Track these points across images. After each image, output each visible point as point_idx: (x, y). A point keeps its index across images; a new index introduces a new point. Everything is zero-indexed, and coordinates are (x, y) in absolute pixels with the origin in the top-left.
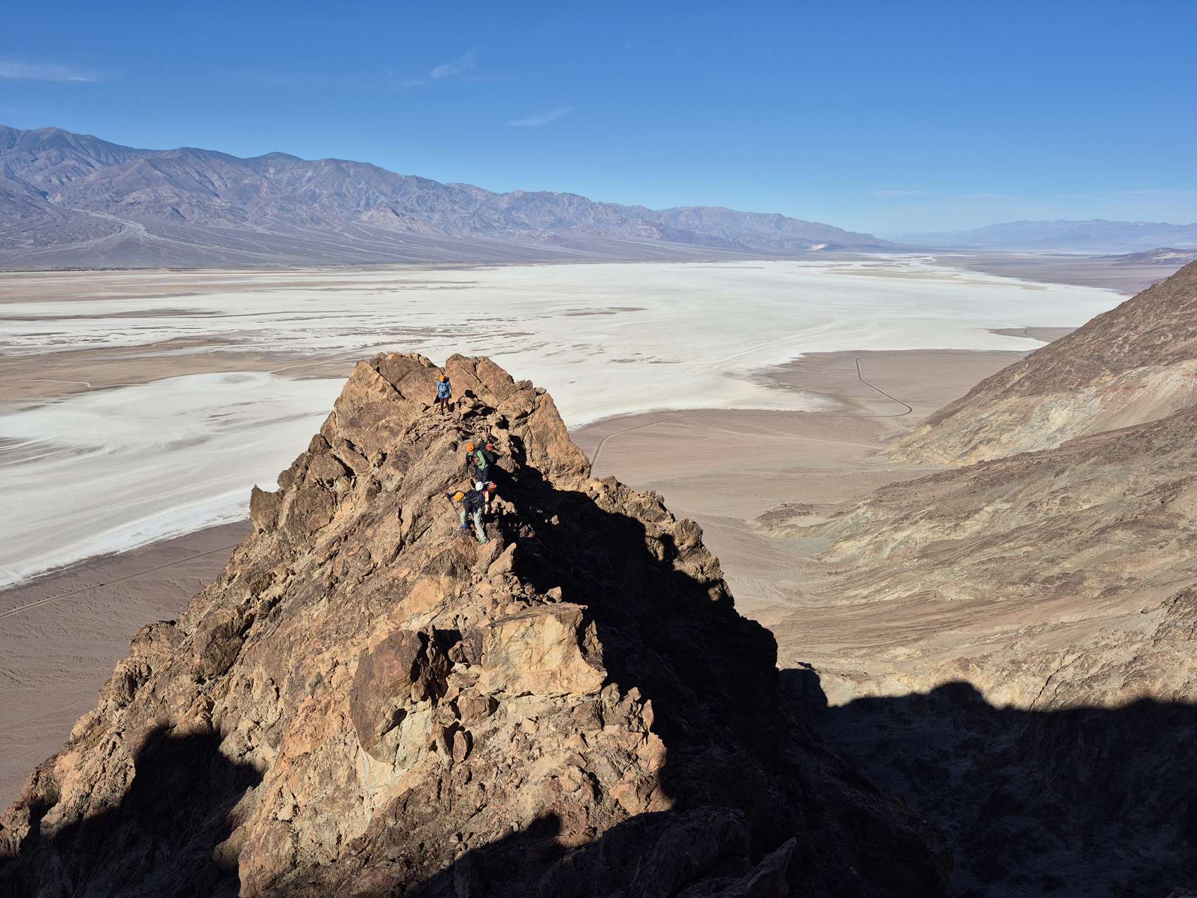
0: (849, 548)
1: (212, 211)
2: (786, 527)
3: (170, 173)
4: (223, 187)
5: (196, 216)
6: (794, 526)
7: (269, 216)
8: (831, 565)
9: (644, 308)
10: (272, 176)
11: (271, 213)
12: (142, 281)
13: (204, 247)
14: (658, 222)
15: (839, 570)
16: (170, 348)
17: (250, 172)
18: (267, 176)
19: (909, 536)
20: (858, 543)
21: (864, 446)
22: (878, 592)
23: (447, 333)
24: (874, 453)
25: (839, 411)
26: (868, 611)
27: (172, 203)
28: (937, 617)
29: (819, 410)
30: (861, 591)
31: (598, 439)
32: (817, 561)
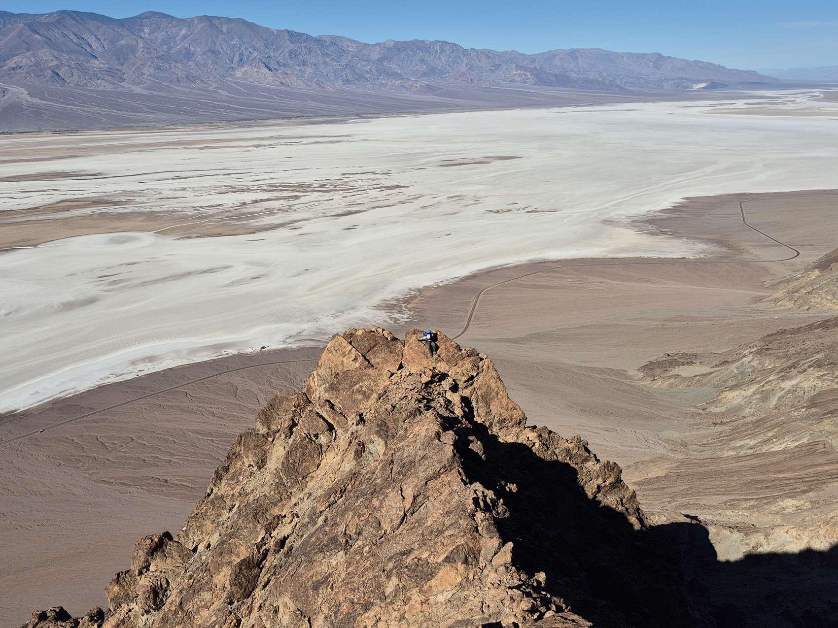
0: (734, 397)
1: (91, 73)
2: (669, 377)
3: (49, 36)
4: (100, 49)
5: (76, 78)
6: (677, 376)
7: (145, 76)
8: (716, 415)
10: (147, 36)
11: (147, 73)
12: (27, 144)
13: (85, 109)
14: (532, 67)
15: (724, 420)
17: (126, 33)
18: (142, 35)
19: (797, 385)
20: (743, 393)
21: (750, 292)
22: (765, 442)
23: (323, 188)
24: (759, 299)
25: (721, 257)
26: (755, 462)
27: (52, 66)
28: (827, 468)
29: (702, 256)
30: (748, 441)
31: (477, 292)
32: (701, 411)
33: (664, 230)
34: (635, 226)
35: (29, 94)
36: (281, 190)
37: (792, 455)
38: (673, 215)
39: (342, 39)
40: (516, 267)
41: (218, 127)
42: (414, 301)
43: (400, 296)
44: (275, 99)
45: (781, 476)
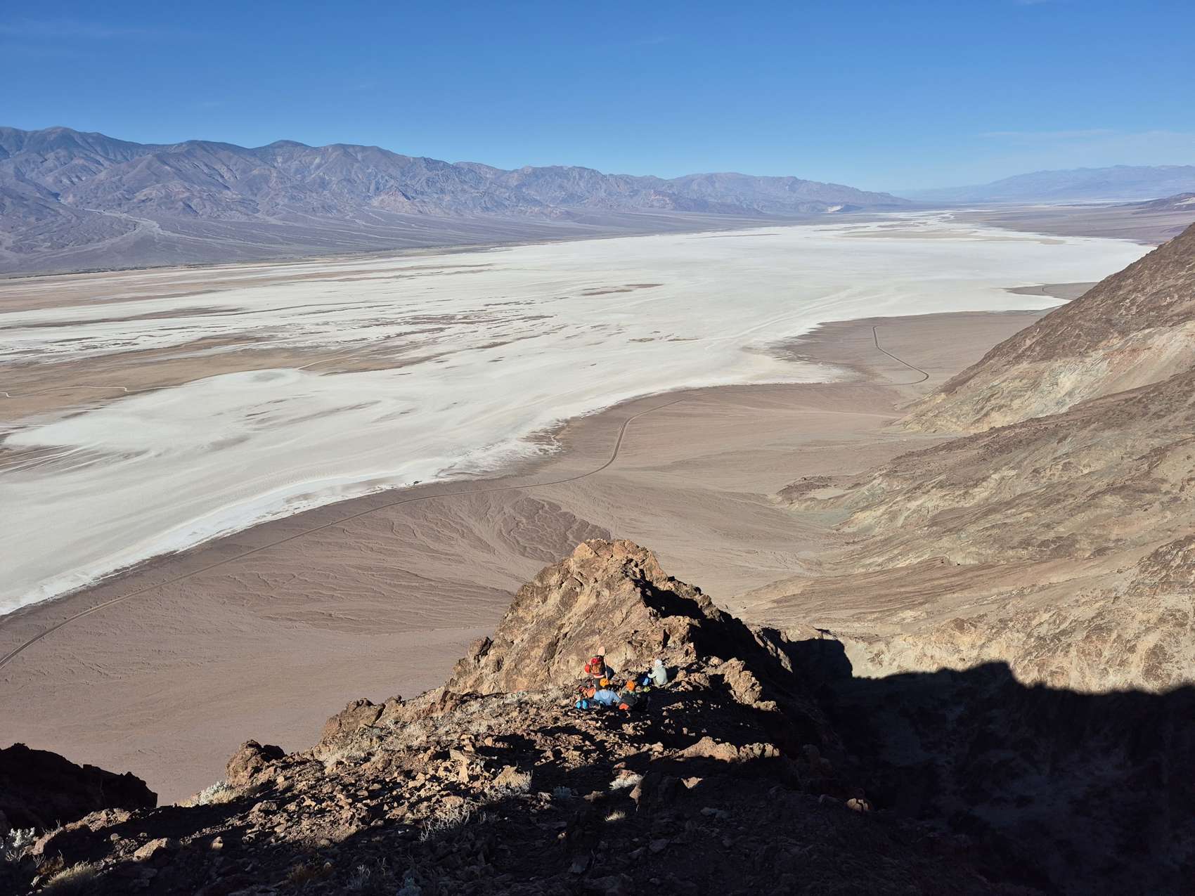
0: (865, 518)
1: (224, 204)
2: (806, 500)
3: (179, 167)
4: (232, 179)
5: (208, 209)
6: (813, 499)
7: (280, 207)
8: (849, 534)
9: (660, 283)
10: (280, 165)
11: (282, 203)
13: (219, 241)
14: (671, 192)
15: (856, 540)
16: (199, 348)
17: (258, 162)
18: (276, 165)
19: (922, 504)
20: (873, 513)
21: (881, 416)
22: (891, 559)
23: (467, 320)
24: (890, 423)
25: (857, 381)
26: (881, 578)
27: (183, 198)
28: (942, 582)
29: (837, 381)
30: (876, 559)
31: (622, 421)
32: (835, 532)
33: (801, 356)
34: (773, 353)
35: (161, 227)
36: (425, 323)
37: (913, 570)
38: (809, 341)
39: (480, 166)
40: (661, 395)
41: (356, 258)
42: (562, 432)
43: (548, 428)
44: (413, 228)
45: (903, 590)
